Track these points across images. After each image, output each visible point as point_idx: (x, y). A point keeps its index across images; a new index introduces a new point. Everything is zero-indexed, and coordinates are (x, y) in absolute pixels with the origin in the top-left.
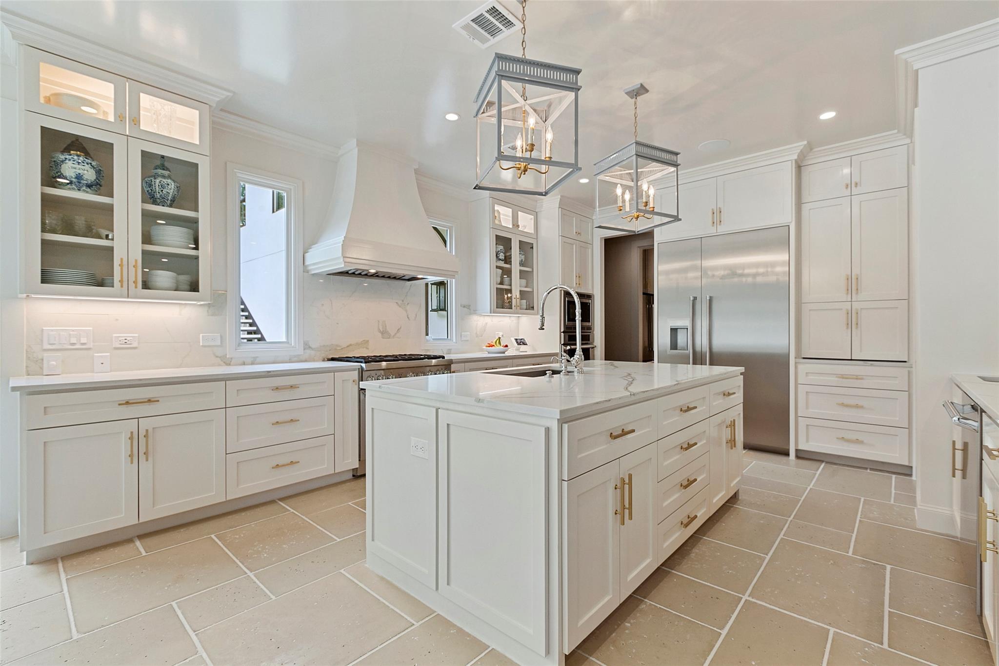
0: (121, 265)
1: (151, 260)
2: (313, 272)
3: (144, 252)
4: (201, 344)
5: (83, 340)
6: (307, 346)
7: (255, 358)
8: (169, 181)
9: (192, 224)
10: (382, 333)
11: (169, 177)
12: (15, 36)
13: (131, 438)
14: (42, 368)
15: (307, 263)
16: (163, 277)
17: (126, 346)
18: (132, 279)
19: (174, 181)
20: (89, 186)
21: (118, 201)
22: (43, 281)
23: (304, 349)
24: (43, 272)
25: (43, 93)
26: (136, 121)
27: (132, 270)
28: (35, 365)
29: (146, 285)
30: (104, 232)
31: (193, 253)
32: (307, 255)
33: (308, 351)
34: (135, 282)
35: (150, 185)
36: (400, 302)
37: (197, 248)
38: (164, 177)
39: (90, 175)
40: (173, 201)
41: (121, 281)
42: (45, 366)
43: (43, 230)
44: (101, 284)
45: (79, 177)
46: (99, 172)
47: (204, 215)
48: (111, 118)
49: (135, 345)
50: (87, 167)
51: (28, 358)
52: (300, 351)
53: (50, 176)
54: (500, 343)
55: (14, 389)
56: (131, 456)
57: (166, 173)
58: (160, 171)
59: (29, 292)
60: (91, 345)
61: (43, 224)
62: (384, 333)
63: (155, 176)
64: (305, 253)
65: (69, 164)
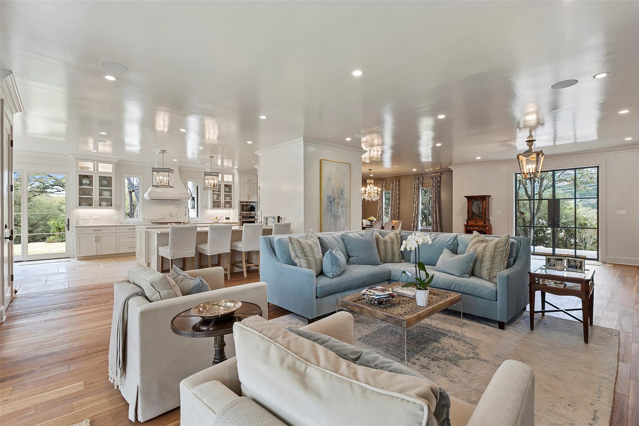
0: (94, 201)
1: (101, 200)
2: (146, 199)
3: (99, 198)
4: (114, 218)
5: (87, 218)
6: (144, 219)
7: (129, 222)
8: (105, 181)
9: (111, 191)
10: (170, 216)
11: (106, 180)
12: (74, 158)
13: (96, 237)
14: (79, 223)
15: (144, 197)
16: (104, 203)
17: (96, 219)
18: (97, 204)
19: (107, 181)
20: (88, 185)
21: (94, 187)
22: (79, 206)
23: (144, 220)
24: (79, 204)
25: (79, 166)
26: (97, 170)
27: (97, 202)
28: (78, 222)
29: (100, 205)
30: (91, 194)
31: (111, 197)
32: (144, 195)
33: (145, 221)
34: (98, 205)
35: (101, 183)
36: (177, 206)
37: (112, 196)
38: (104, 180)
39: (88, 182)
40: (106, 185)
41: (95, 205)
42: (80, 223)
43: (79, 195)
44: (90, 206)
45: (86, 183)
46: (90, 181)
47: (113, 188)
48: (92, 170)
49: (98, 219)
50: (88, 181)
51: (76, 221)
52: (143, 221)
53: (81, 184)
54: (217, 219)
55: (74, 226)
56: (96, 241)
57: (105, 179)
58: (104, 179)
59: (77, 208)
60: (88, 219)
61: (79, 193)
62: (171, 216)
63: (102, 180)
64: (144, 194)
65: (84, 181)
